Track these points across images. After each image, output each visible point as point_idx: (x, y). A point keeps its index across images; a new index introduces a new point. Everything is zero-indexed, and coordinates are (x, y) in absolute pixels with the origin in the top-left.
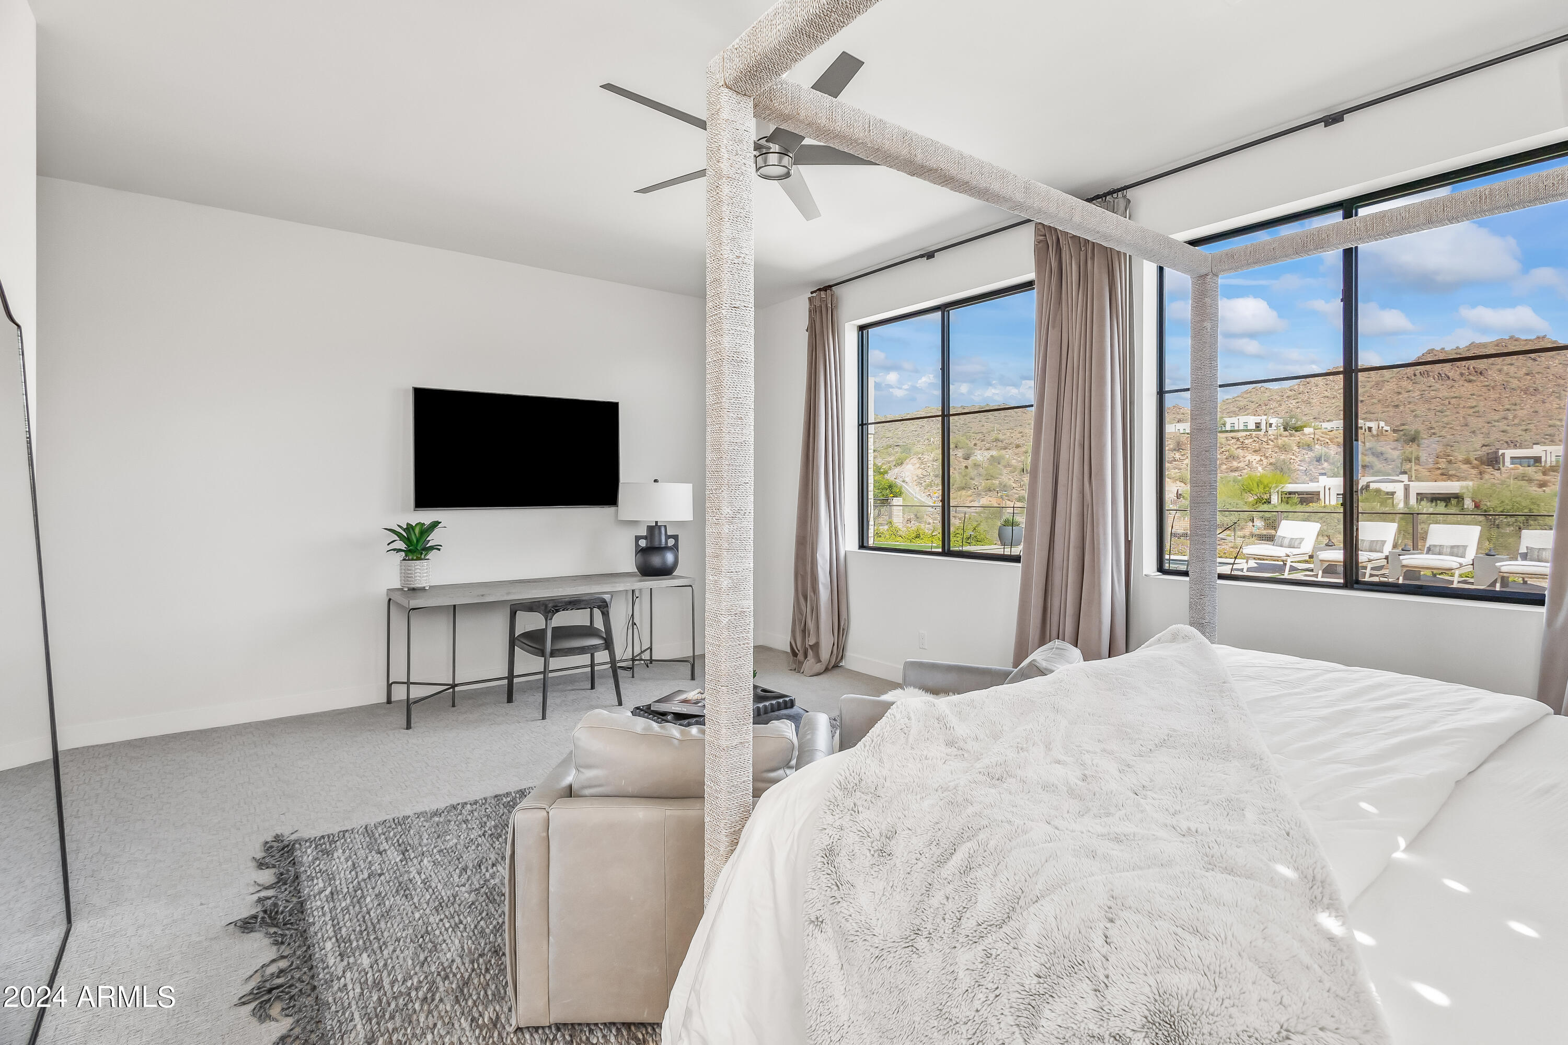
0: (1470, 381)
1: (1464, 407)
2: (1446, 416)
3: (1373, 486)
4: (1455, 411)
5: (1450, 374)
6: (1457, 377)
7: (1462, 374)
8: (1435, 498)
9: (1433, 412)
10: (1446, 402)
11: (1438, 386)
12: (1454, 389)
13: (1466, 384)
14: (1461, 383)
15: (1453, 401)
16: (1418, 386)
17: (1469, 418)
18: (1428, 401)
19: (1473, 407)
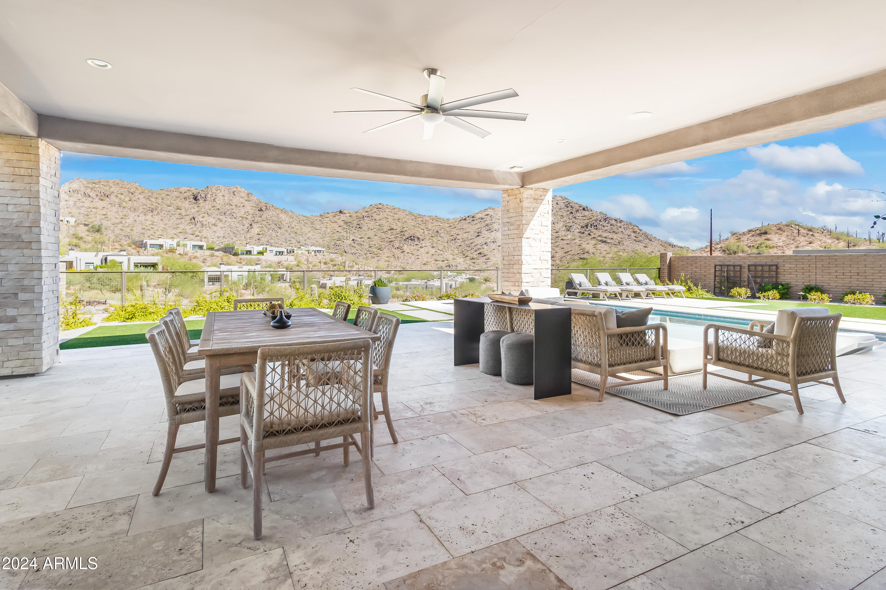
0: (102, 200)
1: (99, 214)
2: (90, 218)
3: (109, 258)
4: (94, 216)
5: (90, 194)
6: (94, 197)
7: (97, 195)
8: (146, 266)
9: (82, 215)
10: (89, 210)
11: (84, 200)
12: (93, 203)
13: (100, 201)
14: (97, 200)
15: (93, 210)
16: (72, 199)
17: (103, 221)
18: (79, 208)
19: (104, 215)
